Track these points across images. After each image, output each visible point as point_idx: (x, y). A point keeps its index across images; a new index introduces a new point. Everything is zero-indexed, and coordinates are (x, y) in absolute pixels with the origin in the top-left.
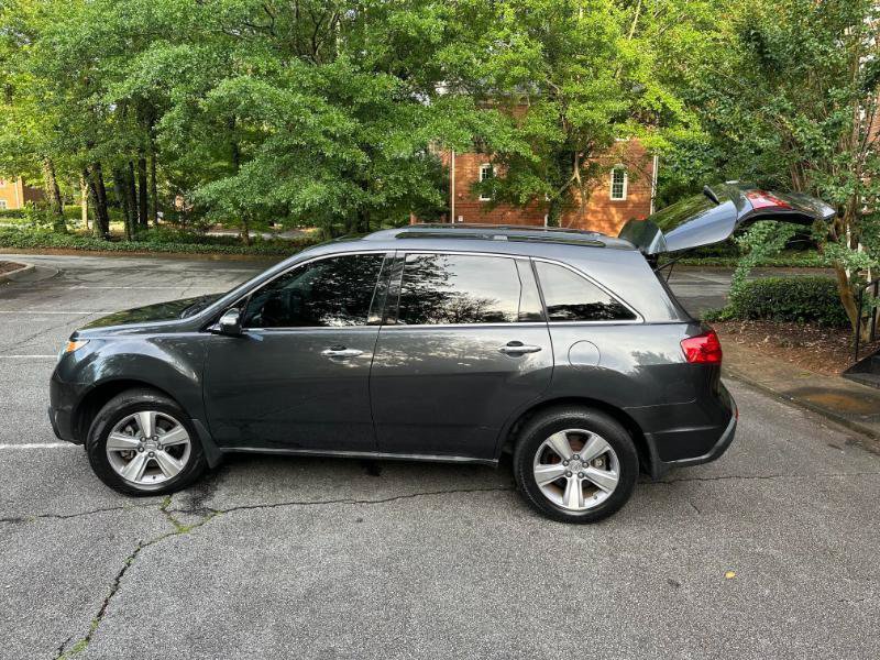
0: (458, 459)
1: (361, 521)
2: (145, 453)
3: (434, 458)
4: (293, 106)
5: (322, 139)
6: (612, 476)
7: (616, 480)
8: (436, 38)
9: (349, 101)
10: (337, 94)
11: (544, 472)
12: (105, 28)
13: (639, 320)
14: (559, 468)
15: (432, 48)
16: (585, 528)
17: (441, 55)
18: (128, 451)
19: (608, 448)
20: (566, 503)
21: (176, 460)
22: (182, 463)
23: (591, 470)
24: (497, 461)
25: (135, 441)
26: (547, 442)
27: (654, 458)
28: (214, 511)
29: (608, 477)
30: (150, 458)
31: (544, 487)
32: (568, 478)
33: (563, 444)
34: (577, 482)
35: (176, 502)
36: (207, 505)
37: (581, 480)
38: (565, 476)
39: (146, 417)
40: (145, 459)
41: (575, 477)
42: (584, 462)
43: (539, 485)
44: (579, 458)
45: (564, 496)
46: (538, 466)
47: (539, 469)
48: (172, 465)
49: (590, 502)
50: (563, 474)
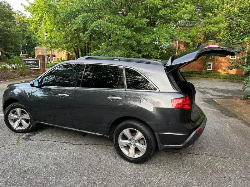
0: (97, 134)
1: (65, 150)
2: (19, 121)
3: (90, 133)
4: (114, 28)
5: (122, 38)
6: (144, 147)
7: (145, 149)
8: (159, 7)
9: (132, 27)
10: (129, 25)
12: (74, 10)
13: (158, 91)
14: (127, 141)
15: (158, 9)
17: (160, 12)
18: (14, 119)
19: (143, 137)
20: (129, 155)
21: (27, 124)
22: (28, 124)
23: (138, 144)
24: (108, 136)
25: (16, 117)
26: (123, 132)
27: (158, 143)
28: (30, 140)
29: (143, 148)
30: (20, 122)
31: (122, 147)
32: (130, 146)
33: (129, 133)
34: (133, 148)
35: (24, 136)
36: (31, 137)
37: (134, 147)
38: (129, 145)
39: (18, 110)
40: (19, 122)
41: (132, 146)
42: (135, 141)
43: (120, 147)
44: (134, 139)
45: (128, 151)
46: (120, 140)
47: (120, 141)
48: (26, 125)
49: (137, 156)
50: (128, 144)
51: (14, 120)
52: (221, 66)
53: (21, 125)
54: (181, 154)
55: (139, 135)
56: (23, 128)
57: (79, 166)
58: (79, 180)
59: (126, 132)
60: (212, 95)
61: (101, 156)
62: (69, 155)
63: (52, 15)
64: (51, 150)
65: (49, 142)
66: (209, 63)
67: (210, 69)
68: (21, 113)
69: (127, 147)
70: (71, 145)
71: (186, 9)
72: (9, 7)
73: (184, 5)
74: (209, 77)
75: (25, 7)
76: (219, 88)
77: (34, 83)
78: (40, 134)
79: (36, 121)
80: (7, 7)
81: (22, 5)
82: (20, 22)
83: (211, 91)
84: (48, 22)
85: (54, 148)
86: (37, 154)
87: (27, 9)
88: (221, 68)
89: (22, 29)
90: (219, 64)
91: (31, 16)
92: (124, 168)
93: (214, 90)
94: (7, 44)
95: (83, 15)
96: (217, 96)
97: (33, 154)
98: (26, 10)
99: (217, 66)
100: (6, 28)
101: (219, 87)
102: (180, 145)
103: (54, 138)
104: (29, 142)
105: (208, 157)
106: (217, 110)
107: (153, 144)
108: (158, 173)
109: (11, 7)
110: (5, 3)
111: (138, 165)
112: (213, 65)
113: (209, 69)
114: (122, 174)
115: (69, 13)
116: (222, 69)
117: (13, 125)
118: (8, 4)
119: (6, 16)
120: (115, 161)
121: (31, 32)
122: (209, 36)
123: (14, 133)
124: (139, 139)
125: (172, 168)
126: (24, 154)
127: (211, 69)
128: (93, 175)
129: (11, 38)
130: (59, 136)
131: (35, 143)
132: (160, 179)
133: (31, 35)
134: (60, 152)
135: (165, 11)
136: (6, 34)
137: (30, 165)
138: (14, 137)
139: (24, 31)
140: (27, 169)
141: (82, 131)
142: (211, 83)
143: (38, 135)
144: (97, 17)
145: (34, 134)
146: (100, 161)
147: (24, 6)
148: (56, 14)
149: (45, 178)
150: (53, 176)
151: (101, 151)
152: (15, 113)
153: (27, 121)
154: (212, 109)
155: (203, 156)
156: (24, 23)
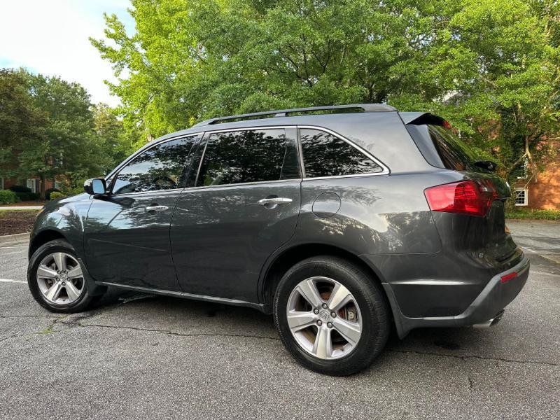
1: (156, 344)
2: (60, 283)
6: (356, 327)
7: (359, 332)
11: (296, 318)
13: (385, 172)
14: (311, 315)
16: (329, 379)
18: (50, 280)
19: (351, 297)
20: (315, 351)
21: (77, 290)
22: (80, 292)
23: (338, 320)
24: (262, 305)
25: (55, 273)
26: (298, 289)
27: (394, 311)
28: (80, 325)
29: (352, 329)
30: (62, 286)
31: (296, 332)
32: (318, 327)
33: (313, 291)
34: (326, 331)
35: (68, 318)
36: (81, 321)
37: (329, 330)
38: (315, 324)
39: (60, 257)
40: (59, 286)
41: (324, 326)
42: (332, 312)
43: (292, 330)
44: (327, 307)
45: (314, 343)
46: (290, 312)
47: (292, 315)
48: (74, 293)
49: (337, 354)
50: (313, 322)
51: (49, 282)
52: (550, 195)
53: (63, 293)
54: (462, 358)
55: (341, 293)
56: (67, 302)
57: (184, 379)
58: (176, 408)
59: (307, 287)
60: (537, 249)
61: (244, 359)
62: (163, 355)
63: (163, 96)
64: (121, 344)
65: (121, 330)
66: (520, 189)
67: (523, 203)
68: (64, 264)
69: (311, 332)
70: (172, 335)
71: (453, 58)
72: (83, 93)
73: (447, 50)
74: (523, 218)
75: (112, 87)
76: (553, 237)
77: (91, 184)
78: (105, 314)
79: (95, 280)
80: (79, 94)
81: (106, 82)
82: (104, 126)
83: (531, 242)
84: (157, 117)
85: (129, 341)
86: (87, 351)
87: (115, 91)
88: (551, 201)
89: (108, 139)
90: (543, 191)
91: (122, 105)
92: (302, 385)
93: (541, 240)
94: (75, 166)
95: (223, 87)
96: (550, 250)
97: (77, 351)
98: (112, 92)
99: (540, 195)
100: (74, 133)
101: (551, 235)
102: (456, 317)
103: (134, 323)
104: (75, 330)
105: (545, 367)
106: (554, 274)
107: (380, 318)
108: (398, 399)
109: (88, 94)
110: (76, 86)
111: (342, 380)
112: (531, 194)
113: (520, 203)
114: (295, 399)
115: (197, 89)
116: (553, 203)
117: (47, 294)
118: (82, 89)
119: (76, 111)
120: (278, 370)
121: (124, 144)
122: (513, 124)
123: (45, 313)
124: (342, 306)
125: (438, 388)
126: (56, 350)
127: (526, 203)
128: (216, 398)
129: (84, 155)
130: (147, 319)
131: (89, 330)
132: (404, 414)
133: (125, 149)
134: (143, 348)
135: (402, 66)
136: (74, 145)
137: (63, 373)
138: (44, 320)
139: (112, 142)
140: (52, 380)
141: (197, 296)
142: (529, 229)
143: (100, 316)
144: (252, 90)
145: (92, 315)
146: (239, 369)
147: (110, 85)
148: (170, 94)
149: (90, 402)
150: (113, 397)
151: (245, 349)
152: (54, 265)
153: (77, 283)
154: (541, 273)
155: (529, 365)
156: (112, 127)
